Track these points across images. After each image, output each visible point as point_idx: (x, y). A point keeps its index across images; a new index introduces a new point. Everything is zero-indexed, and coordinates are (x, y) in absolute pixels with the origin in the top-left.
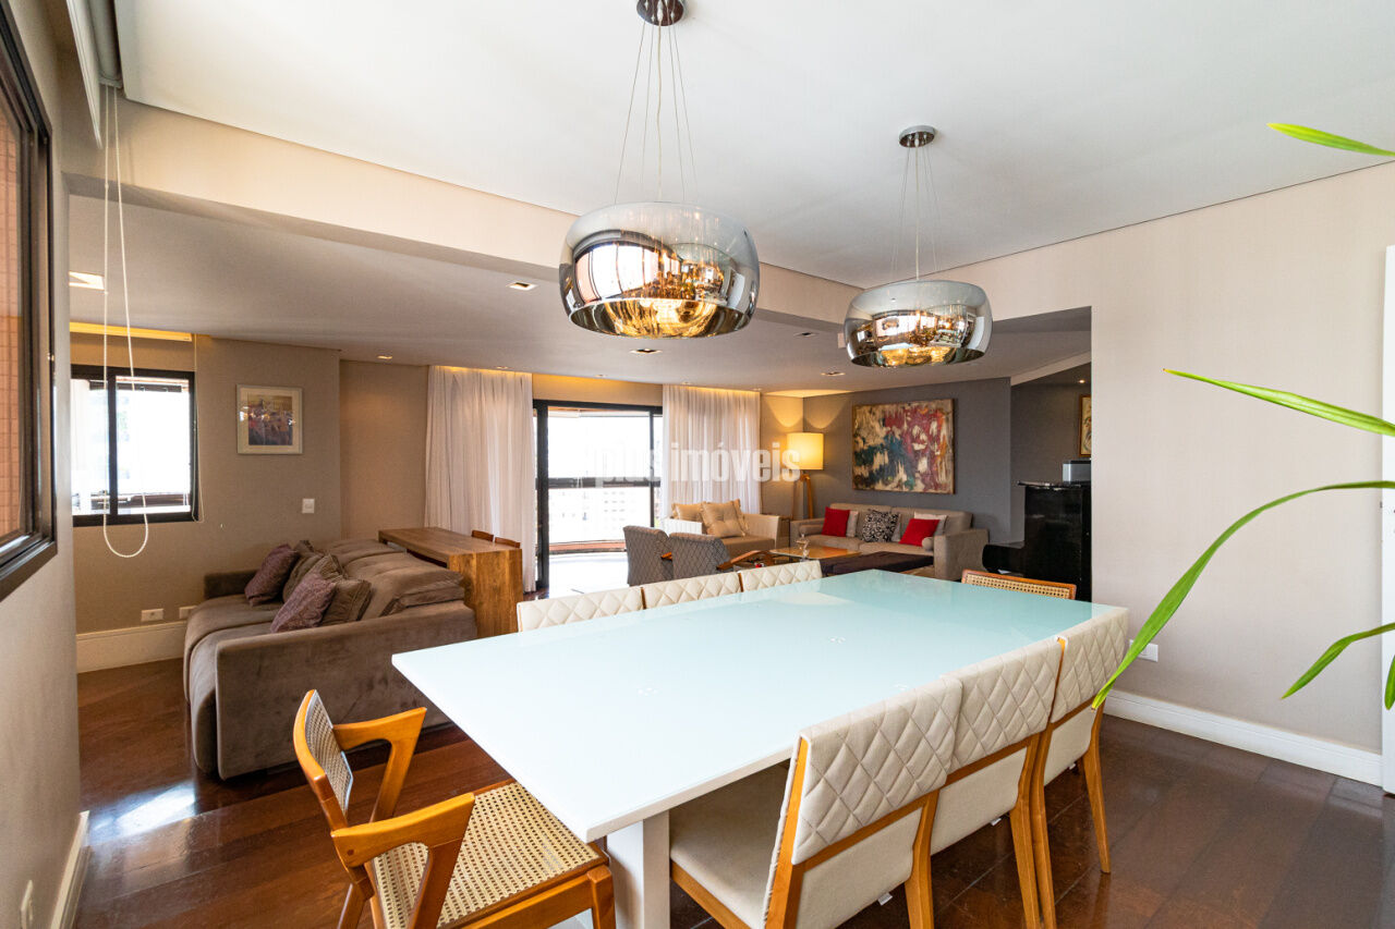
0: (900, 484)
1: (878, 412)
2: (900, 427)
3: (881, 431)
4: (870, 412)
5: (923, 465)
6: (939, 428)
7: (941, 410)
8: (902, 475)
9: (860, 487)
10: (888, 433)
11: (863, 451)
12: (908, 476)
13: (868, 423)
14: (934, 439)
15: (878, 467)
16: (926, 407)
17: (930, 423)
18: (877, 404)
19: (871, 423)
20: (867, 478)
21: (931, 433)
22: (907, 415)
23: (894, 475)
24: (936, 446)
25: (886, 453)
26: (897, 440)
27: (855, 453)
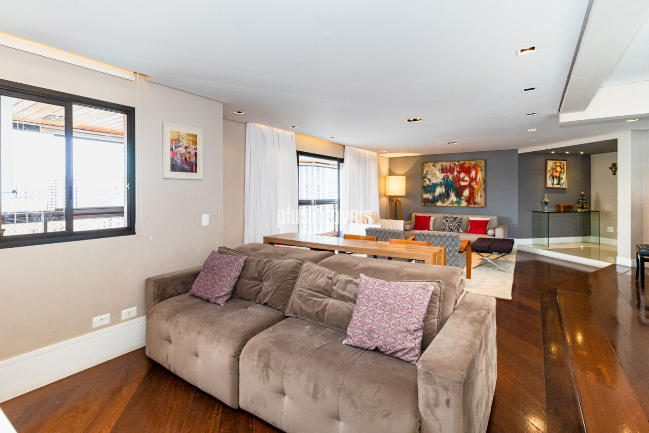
0: (452, 203)
1: (439, 166)
2: (452, 173)
4: (433, 166)
5: (466, 193)
6: (476, 173)
7: (477, 165)
8: (453, 198)
9: (427, 204)
10: (445, 176)
11: (428, 186)
12: (457, 198)
13: (432, 171)
15: (438, 194)
16: (469, 163)
17: (471, 171)
18: (438, 162)
19: (434, 171)
20: (431, 200)
21: (471, 176)
22: (457, 168)
23: (448, 199)
24: (475, 183)
25: (443, 187)
26: (450, 180)
27: (424, 187)
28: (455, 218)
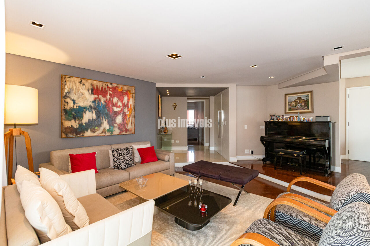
0: (104, 131)
1: (88, 84)
2: (104, 96)
4: (81, 82)
5: (119, 119)
6: (129, 99)
7: (129, 91)
8: (106, 125)
9: (70, 135)
10: (96, 98)
11: (72, 109)
12: (110, 125)
13: (79, 90)
14: (125, 106)
15: (87, 121)
16: (122, 88)
17: (124, 97)
18: (87, 79)
19: (81, 91)
20: (76, 129)
21: (124, 102)
22: (109, 90)
23: (100, 126)
24: (127, 110)
25: (94, 111)
26: (102, 104)
27: (65, 110)
28: (127, 149)
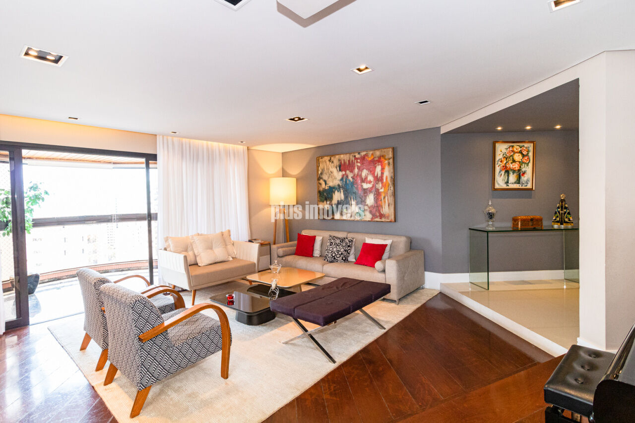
3: (338, 175)
